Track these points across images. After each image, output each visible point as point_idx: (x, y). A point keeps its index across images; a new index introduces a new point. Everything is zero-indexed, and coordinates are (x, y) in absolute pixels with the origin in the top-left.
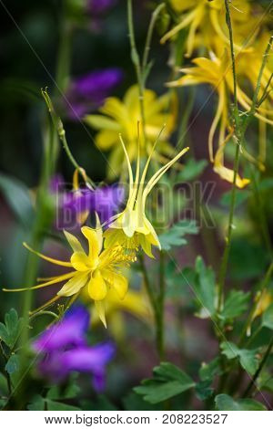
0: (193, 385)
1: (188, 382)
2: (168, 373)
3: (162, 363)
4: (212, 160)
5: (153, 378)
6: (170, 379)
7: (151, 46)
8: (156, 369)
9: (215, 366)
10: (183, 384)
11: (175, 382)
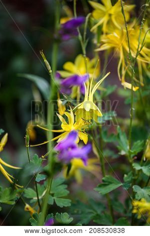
0: (122, 184)
1: (119, 183)
2: (110, 180)
3: (106, 176)
4: (120, 80)
5: (103, 183)
6: (110, 183)
7: (87, 32)
8: (104, 178)
9: (130, 175)
10: (116, 184)
11: (113, 184)
